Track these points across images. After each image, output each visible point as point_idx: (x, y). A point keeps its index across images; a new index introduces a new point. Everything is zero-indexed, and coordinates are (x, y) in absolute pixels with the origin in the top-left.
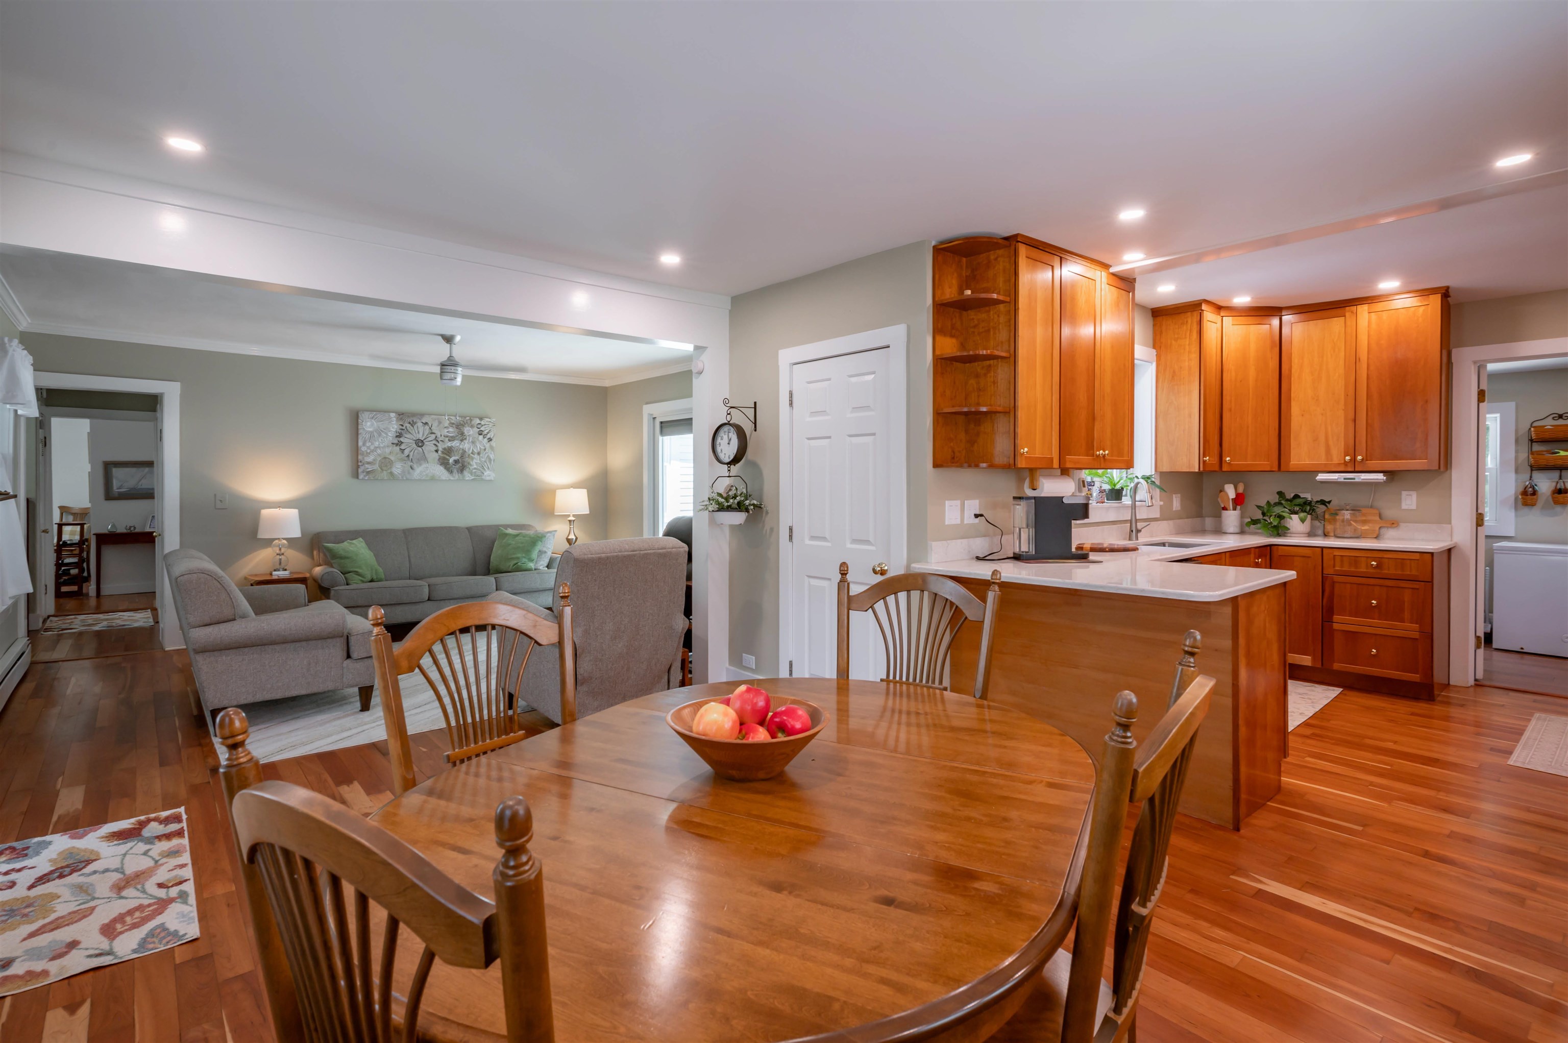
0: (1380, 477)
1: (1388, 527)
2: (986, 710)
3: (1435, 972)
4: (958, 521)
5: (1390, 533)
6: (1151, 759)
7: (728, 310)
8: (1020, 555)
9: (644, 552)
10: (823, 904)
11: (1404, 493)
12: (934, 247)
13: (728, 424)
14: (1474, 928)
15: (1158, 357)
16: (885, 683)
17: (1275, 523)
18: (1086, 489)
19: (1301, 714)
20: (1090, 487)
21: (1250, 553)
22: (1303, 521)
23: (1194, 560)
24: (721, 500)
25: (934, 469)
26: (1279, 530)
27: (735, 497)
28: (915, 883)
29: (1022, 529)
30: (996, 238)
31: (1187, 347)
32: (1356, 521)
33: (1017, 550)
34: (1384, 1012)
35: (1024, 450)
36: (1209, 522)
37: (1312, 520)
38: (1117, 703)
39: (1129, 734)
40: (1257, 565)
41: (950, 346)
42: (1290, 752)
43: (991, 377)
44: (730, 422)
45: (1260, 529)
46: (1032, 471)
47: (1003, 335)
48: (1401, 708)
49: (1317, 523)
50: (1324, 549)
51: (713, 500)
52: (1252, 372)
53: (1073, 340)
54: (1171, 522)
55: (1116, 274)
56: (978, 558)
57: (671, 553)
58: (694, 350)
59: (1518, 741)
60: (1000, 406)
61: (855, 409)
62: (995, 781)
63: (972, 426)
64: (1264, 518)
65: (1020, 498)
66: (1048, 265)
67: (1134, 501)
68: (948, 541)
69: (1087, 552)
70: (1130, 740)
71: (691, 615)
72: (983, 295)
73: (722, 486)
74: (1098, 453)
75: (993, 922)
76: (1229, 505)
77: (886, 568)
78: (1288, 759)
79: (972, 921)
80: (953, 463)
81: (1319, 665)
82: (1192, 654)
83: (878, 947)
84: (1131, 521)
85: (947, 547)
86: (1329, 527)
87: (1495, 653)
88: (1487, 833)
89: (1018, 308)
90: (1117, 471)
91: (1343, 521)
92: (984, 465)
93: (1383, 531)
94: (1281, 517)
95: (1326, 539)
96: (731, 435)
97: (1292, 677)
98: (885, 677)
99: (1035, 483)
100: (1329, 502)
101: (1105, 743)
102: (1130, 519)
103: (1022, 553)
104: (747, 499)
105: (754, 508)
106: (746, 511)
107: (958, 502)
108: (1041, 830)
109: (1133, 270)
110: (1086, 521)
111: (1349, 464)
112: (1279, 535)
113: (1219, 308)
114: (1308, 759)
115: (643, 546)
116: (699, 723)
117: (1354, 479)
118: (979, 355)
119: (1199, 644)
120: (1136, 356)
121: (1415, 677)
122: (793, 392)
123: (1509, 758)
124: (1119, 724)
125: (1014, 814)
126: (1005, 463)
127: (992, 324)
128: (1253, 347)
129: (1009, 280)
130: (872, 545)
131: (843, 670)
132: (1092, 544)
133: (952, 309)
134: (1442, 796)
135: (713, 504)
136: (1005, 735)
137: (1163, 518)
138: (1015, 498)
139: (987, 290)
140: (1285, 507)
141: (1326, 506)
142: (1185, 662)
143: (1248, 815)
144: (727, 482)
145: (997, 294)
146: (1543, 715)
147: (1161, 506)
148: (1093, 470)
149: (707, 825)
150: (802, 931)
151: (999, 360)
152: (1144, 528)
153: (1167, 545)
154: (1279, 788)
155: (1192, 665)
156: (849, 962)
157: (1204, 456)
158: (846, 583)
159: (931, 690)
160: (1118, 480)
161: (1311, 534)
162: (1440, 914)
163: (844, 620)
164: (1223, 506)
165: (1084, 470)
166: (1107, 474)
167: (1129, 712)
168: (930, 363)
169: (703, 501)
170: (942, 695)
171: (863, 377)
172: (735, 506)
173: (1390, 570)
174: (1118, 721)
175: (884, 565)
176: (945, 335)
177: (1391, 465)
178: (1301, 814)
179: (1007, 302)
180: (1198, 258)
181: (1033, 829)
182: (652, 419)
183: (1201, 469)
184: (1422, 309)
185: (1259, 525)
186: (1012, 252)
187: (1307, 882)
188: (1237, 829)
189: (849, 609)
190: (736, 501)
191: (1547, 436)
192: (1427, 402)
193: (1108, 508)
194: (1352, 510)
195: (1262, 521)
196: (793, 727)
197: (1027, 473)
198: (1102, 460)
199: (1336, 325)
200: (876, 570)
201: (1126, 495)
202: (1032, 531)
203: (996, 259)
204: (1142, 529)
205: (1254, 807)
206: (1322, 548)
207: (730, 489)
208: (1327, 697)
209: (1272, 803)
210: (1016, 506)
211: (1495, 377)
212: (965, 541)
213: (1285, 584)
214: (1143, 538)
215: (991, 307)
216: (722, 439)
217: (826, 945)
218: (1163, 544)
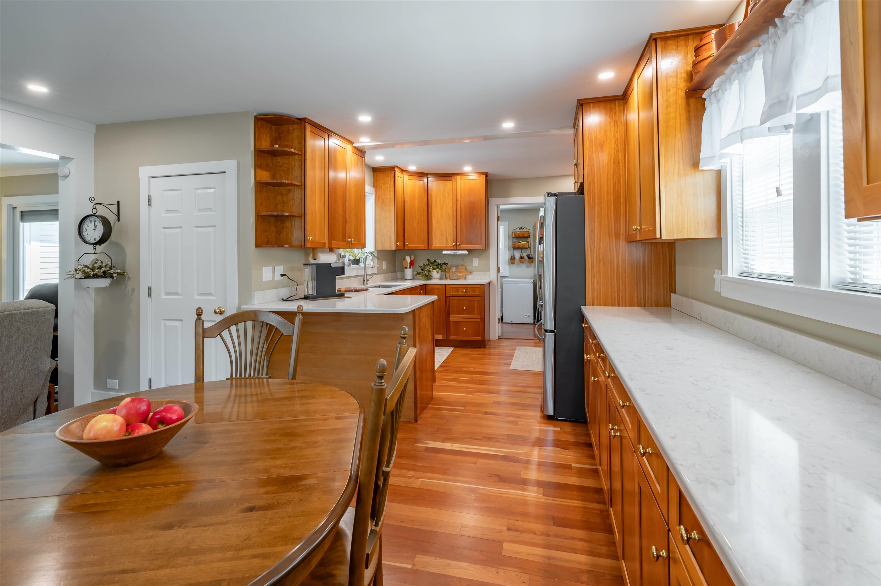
0: (465, 252)
1: (469, 274)
2: (295, 385)
3: (492, 462)
4: (271, 279)
5: (469, 277)
6: (393, 392)
7: (93, 135)
8: (308, 296)
9: (8, 313)
10: (205, 526)
11: (474, 259)
12: (255, 116)
13: (94, 215)
14: (503, 439)
15: (376, 192)
16: (230, 381)
17: (427, 274)
18: (342, 259)
19: (439, 362)
20: (343, 258)
21: (417, 289)
22: (438, 272)
23: (394, 294)
24: (87, 270)
25: (256, 248)
26: (428, 277)
27: (100, 268)
28: (267, 493)
29: (309, 282)
30: (293, 118)
31: (389, 188)
32: (457, 272)
33: (306, 294)
34: (475, 485)
35: (310, 238)
36: (399, 274)
37: (441, 272)
38: (377, 366)
39: (383, 381)
40: (420, 294)
41: (265, 176)
42: (436, 380)
43: (290, 196)
44: (96, 214)
45: (421, 277)
46: (314, 249)
47: (297, 172)
48: (474, 352)
49: (443, 273)
50: (446, 285)
51: (80, 270)
52: (417, 203)
53: (335, 180)
54: (382, 275)
55: (357, 147)
56: (283, 300)
57: (38, 312)
58: (59, 159)
59: (512, 359)
60: (296, 213)
61: (200, 210)
62: (306, 423)
63: (279, 223)
64: (422, 272)
65: (308, 264)
66: (321, 137)
67: (365, 265)
68: (265, 291)
69: (344, 293)
70: (383, 384)
71: (57, 357)
72: (286, 149)
73: (88, 260)
74: (348, 240)
75: (316, 499)
76: (408, 266)
77: (224, 310)
78: (435, 384)
79: (304, 503)
80: (267, 245)
81: (445, 339)
82: (404, 338)
83: (248, 538)
84: (364, 275)
85: (264, 294)
86: (448, 275)
87: (504, 325)
88: (503, 398)
89: (306, 159)
90: (356, 250)
91: (453, 272)
92: (287, 246)
93: (467, 276)
94: (429, 271)
95: (446, 280)
96: (96, 223)
97: (437, 346)
98: (229, 377)
99: (315, 256)
100: (447, 264)
101: (372, 388)
102: (363, 274)
103: (309, 295)
104: (111, 269)
105: (118, 275)
106: (111, 278)
107: (271, 268)
108: (335, 443)
109: (364, 147)
110: (343, 276)
111: (455, 247)
112: (428, 280)
113: (402, 171)
114: (443, 382)
115: (8, 308)
116: (90, 432)
117: (456, 253)
118: (283, 183)
119: (407, 333)
120: (366, 191)
121: (479, 338)
122: (151, 196)
123: (510, 367)
124: (378, 377)
125: (319, 438)
126: (299, 245)
127: (291, 166)
128: (417, 191)
129: (301, 143)
130: (214, 296)
131: (199, 377)
132: (345, 288)
133: (267, 155)
134: (490, 387)
135: (80, 273)
136: (309, 397)
137: (379, 273)
138: (304, 264)
139: (287, 146)
140: (430, 266)
141: (446, 265)
142: (402, 342)
143: (421, 414)
144: (93, 257)
145: (294, 149)
146: (519, 347)
147: (378, 267)
148: (345, 249)
149: (102, 503)
150: (192, 548)
151: (295, 187)
152: (370, 278)
153: (381, 287)
154: (432, 398)
155: (404, 343)
156: (229, 554)
157: (397, 242)
158: (201, 321)
159: (261, 379)
160: (357, 254)
161: (441, 279)
162: (492, 436)
163: (200, 344)
164: (405, 267)
165: (340, 249)
166: (352, 251)
167: (383, 370)
168: (253, 185)
169: (70, 272)
170: (268, 381)
171: (207, 190)
172: (99, 274)
173: (470, 293)
174: (378, 375)
175: (222, 308)
176: (262, 169)
177: (470, 247)
178: (442, 408)
179: (300, 155)
180: (393, 145)
181: (331, 444)
182: (11, 210)
183: (396, 249)
184: (479, 180)
185: (420, 275)
186: (303, 127)
187: (445, 438)
188: (416, 421)
189: (203, 337)
190: (101, 271)
191: (517, 236)
192: (481, 220)
193: (353, 269)
194: (456, 267)
195: (422, 273)
196: (171, 419)
197: (311, 251)
198: (350, 243)
199: (449, 183)
200: (216, 312)
201: (361, 262)
202: (315, 283)
203: (293, 130)
204: (369, 279)
205: (424, 409)
206: (445, 284)
207: (96, 262)
208: (448, 352)
209: (430, 405)
210: (305, 269)
211: (503, 211)
212: (275, 290)
213: (433, 302)
214: (370, 284)
215: (290, 156)
216: (88, 226)
217: (212, 550)
218: (379, 287)
